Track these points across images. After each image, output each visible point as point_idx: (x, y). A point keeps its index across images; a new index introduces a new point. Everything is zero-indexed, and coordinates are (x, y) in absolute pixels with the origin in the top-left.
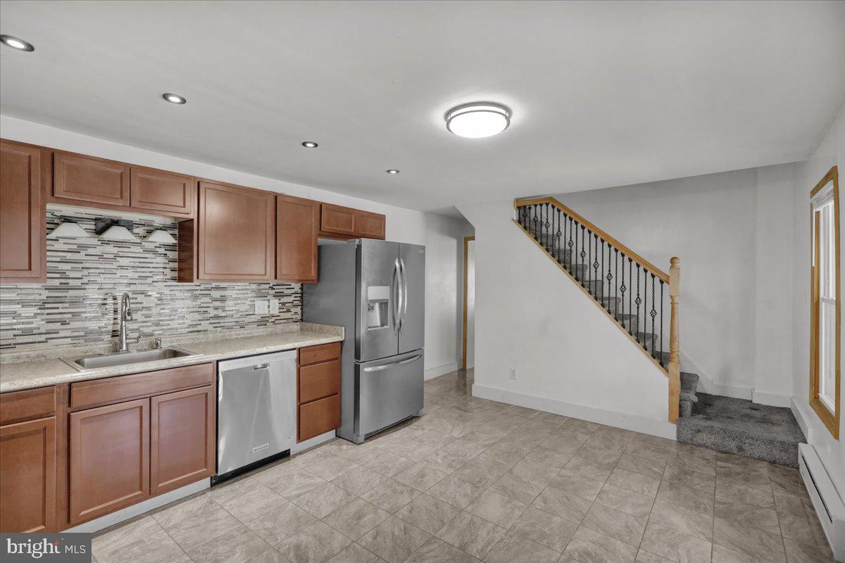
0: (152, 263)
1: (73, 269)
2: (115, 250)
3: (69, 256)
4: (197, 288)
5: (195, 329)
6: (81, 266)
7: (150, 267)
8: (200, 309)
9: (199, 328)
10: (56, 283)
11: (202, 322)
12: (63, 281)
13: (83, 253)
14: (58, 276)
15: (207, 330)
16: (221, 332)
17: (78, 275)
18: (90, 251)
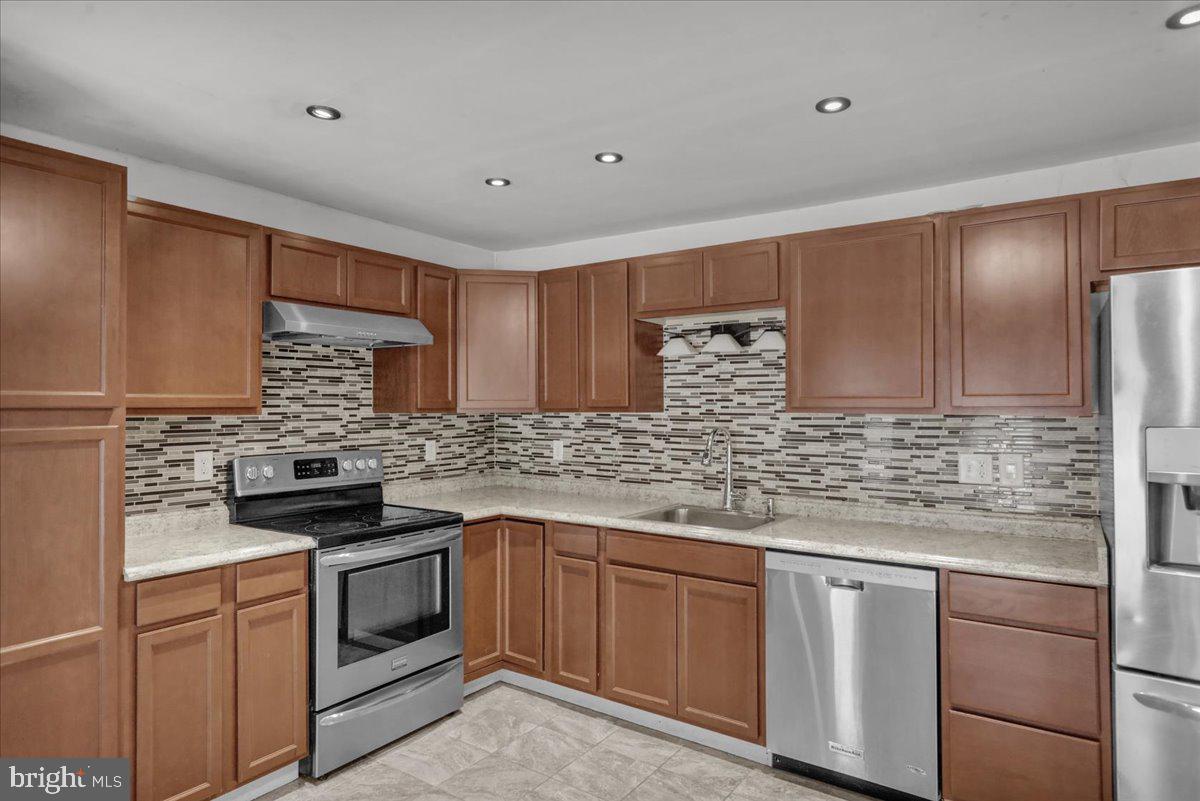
0: (775, 382)
1: (693, 396)
2: (731, 368)
3: (690, 379)
4: (838, 422)
5: (836, 495)
6: (698, 390)
7: (772, 390)
8: (844, 461)
9: (843, 493)
10: (678, 412)
11: (849, 484)
12: (685, 410)
13: (701, 374)
14: (679, 403)
15: (856, 500)
16: (882, 507)
17: (696, 403)
18: (708, 371)
